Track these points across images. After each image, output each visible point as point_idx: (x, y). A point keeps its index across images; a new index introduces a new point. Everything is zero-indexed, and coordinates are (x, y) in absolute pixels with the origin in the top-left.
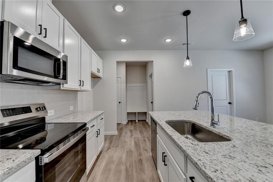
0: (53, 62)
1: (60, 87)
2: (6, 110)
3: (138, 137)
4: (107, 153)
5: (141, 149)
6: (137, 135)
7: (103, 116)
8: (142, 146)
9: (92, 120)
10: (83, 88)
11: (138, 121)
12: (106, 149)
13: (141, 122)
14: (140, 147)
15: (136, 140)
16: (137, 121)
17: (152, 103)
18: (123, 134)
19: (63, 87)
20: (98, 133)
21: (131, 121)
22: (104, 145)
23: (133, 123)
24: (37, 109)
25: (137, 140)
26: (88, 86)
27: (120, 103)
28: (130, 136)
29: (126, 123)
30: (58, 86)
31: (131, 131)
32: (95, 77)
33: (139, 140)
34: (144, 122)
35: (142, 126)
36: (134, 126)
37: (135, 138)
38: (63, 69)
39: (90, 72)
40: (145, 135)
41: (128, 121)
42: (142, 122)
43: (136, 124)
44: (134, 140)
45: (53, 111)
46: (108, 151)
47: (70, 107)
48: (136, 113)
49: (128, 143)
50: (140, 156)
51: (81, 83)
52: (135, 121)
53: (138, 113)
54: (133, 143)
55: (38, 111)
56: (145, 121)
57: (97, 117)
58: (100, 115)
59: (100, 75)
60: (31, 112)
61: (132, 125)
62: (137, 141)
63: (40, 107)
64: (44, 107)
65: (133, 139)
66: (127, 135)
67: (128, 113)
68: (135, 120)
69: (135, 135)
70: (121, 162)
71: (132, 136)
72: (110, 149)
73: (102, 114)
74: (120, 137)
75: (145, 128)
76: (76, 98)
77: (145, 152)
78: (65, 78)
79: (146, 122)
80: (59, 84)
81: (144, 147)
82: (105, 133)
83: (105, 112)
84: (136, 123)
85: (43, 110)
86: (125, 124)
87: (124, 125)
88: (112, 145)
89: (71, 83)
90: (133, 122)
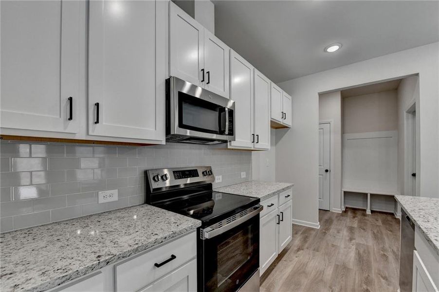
0: (217, 113)
1: (227, 146)
2: (177, 172)
3: (367, 246)
4: (297, 255)
5: (373, 271)
6: (367, 240)
7: (290, 192)
8: (374, 265)
9: (269, 196)
10: (257, 146)
11: (372, 212)
12: (296, 248)
13: (380, 217)
14: (369, 267)
15: (361, 251)
16: (368, 212)
17: (414, 175)
18: (333, 230)
19: (230, 145)
20: (281, 219)
21: (354, 210)
22: (292, 240)
23: (357, 215)
24: (203, 173)
25: (365, 250)
26: (265, 142)
27: (327, 171)
28: (348, 238)
29: (341, 212)
30: (225, 144)
31: (351, 229)
32: (278, 128)
33: (369, 253)
34: (389, 218)
35: (381, 224)
36: (360, 222)
37: (358, 245)
38: (229, 121)
39: (270, 119)
40: (387, 246)
41: (346, 208)
42: (384, 216)
43: (366, 218)
44: (356, 249)
45: (221, 177)
46: (299, 253)
47: (242, 173)
48: (367, 194)
49: (342, 251)
50: (366, 284)
51: (255, 138)
52: (365, 210)
53: (371, 194)
54: (352, 255)
55: (205, 175)
56: (392, 214)
57: (278, 192)
58: (284, 190)
59: (287, 122)
60: (198, 176)
61: (354, 217)
62: (364, 252)
63: (206, 171)
64: (211, 171)
65: (354, 247)
66: (341, 234)
67: (345, 192)
68: (365, 208)
69: (358, 240)
70: (322, 280)
71: (351, 239)
72: (303, 250)
73: (288, 188)
74: (325, 235)
75: (391, 231)
76: (249, 161)
77: (382, 280)
78: (231, 132)
79: (396, 218)
80: (226, 142)
81: (379, 270)
82: (293, 221)
83: (293, 185)
84: (365, 215)
85: (209, 175)
86: (338, 213)
87: (336, 215)
88: (307, 245)
89: (241, 140)
90: (359, 213)
